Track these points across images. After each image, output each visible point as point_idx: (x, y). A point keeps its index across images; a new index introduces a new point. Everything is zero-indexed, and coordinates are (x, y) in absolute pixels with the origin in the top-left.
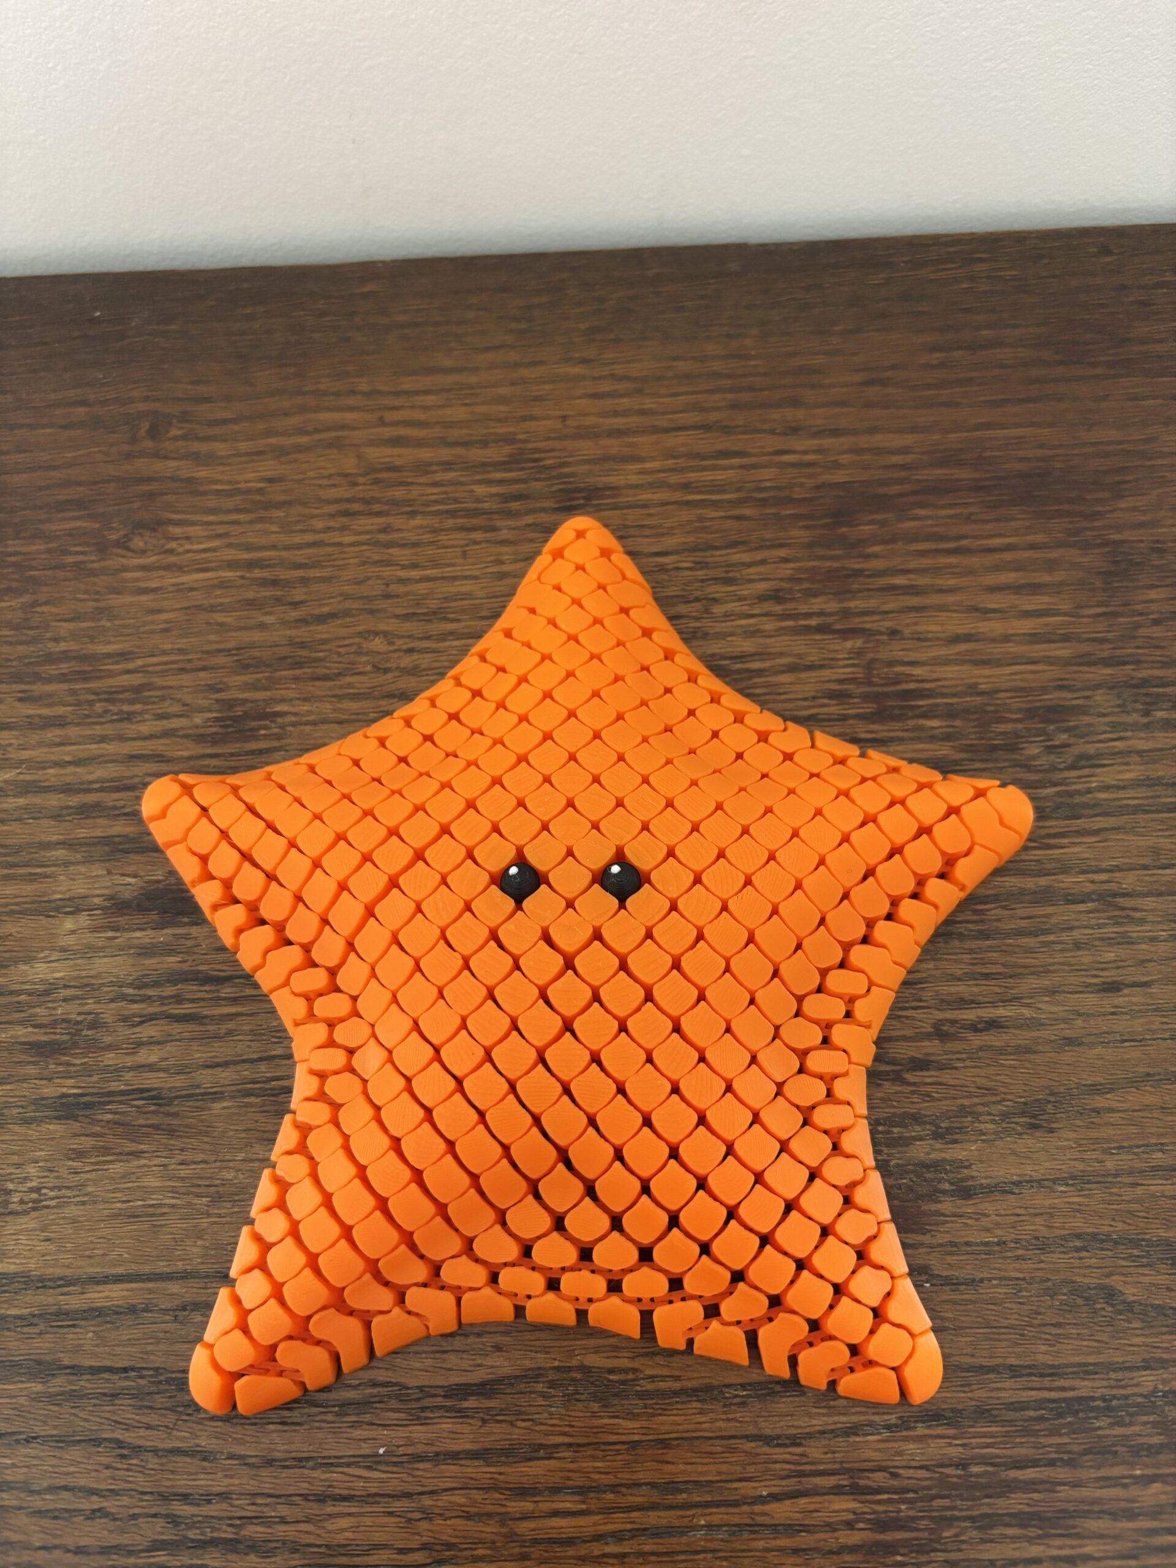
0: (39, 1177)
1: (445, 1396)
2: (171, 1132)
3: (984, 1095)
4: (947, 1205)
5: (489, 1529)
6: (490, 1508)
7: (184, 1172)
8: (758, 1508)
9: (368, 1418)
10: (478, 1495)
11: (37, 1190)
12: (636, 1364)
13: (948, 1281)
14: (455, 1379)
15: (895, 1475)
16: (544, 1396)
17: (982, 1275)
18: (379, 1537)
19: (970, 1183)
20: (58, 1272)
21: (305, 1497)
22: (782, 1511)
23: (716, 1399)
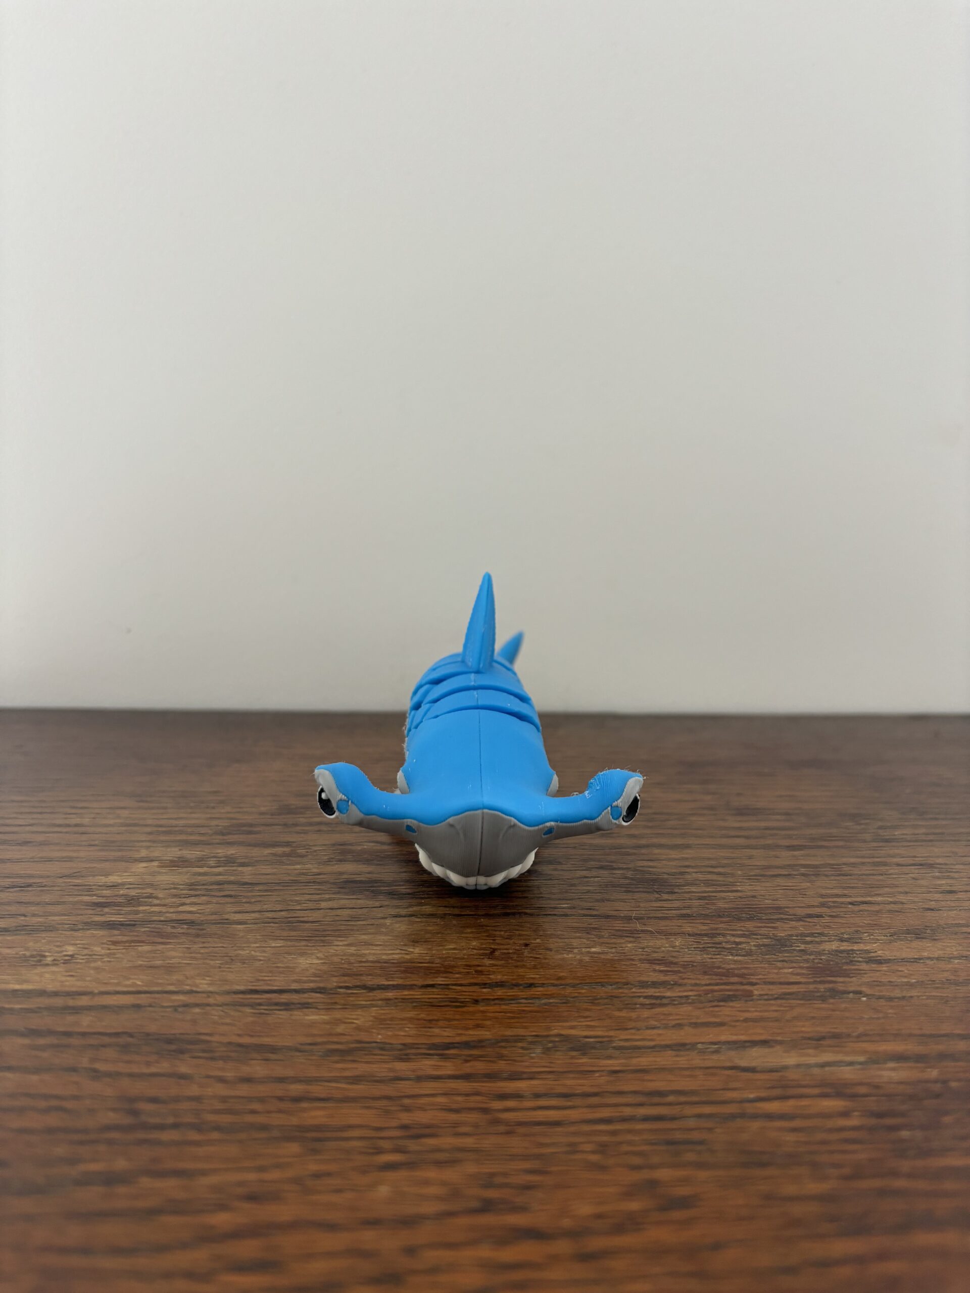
0: (74, 951)
1: (429, 1049)
2: (198, 936)
3: (872, 926)
4: (864, 966)
5: (473, 1117)
6: (472, 1105)
7: (202, 951)
8: (747, 1105)
9: (350, 1058)
10: (460, 1099)
11: (72, 956)
12: (612, 1033)
13: (880, 998)
14: (436, 1040)
15: (877, 1087)
16: (522, 1048)
17: (909, 995)
18: (353, 1121)
19: (879, 958)
20: (74, 989)
21: (281, 1099)
22: (773, 1107)
23: (689, 1049)
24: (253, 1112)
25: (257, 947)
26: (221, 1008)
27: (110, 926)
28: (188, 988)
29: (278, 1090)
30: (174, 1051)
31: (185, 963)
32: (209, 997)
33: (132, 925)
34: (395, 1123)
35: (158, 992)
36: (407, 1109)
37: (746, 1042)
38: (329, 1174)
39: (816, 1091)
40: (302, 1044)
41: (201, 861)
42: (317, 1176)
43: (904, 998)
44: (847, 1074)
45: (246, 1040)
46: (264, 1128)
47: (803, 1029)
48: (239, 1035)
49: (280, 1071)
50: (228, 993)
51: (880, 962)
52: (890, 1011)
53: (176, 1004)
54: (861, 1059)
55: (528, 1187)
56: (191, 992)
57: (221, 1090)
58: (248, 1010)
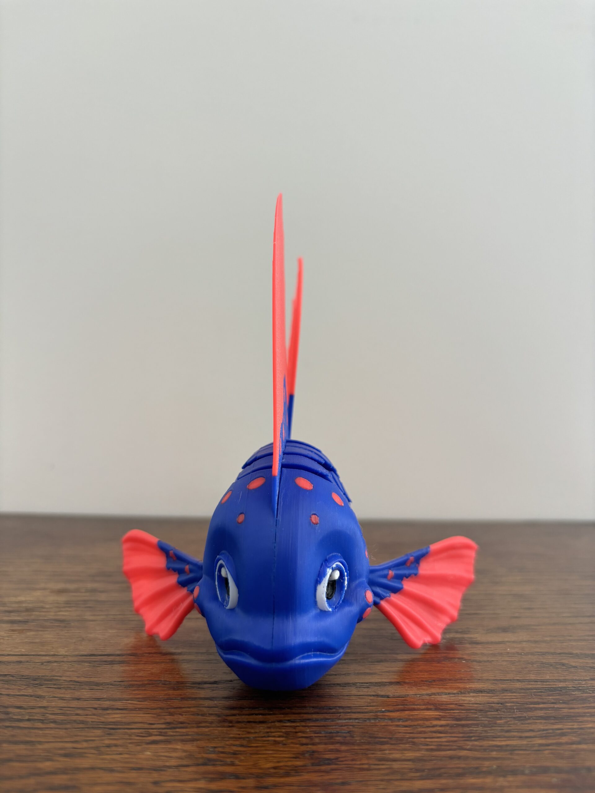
24: (77, 715)
25: (100, 633)
26: (70, 663)
27: (13, 622)
28: (52, 653)
29: (96, 704)
30: (37, 684)
31: (54, 641)
32: (64, 657)
33: (26, 622)
34: (163, 721)
35: (33, 655)
36: (171, 714)
37: (386, 682)
38: (116, 746)
39: (424, 707)
40: (115, 682)
41: (77, 591)
42: (108, 746)
43: (488, 661)
44: (444, 698)
45: (82, 679)
46: (82, 722)
47: (423, 676)
48: (78, 677)
49: (98, 694)
50: (77, 656)
51: (477, 643)
52: (478, 668)
53: (44, 661)
54: (455, 692)
55: (235, 753)
56: (54, 655)
57: (62, 704)
58: (86, 664)
